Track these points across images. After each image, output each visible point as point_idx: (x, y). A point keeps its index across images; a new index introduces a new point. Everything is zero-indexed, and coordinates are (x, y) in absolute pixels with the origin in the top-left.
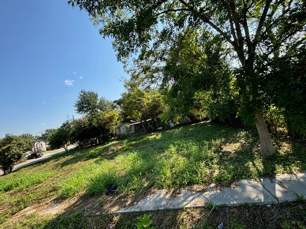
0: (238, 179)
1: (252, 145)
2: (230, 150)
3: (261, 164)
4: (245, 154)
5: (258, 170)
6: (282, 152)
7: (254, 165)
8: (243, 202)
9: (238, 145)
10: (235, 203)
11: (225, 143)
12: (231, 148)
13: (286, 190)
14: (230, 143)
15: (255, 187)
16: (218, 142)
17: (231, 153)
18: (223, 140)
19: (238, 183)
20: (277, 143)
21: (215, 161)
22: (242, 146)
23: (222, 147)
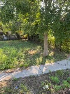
0: (31, 66)
1: (41, 52)
2: (31, 53)
3: (42, 59)
4: (37, 55)
5: (40, 62)
6: (50, 55)
7: (39, 59)
8: (29, 75)
9: (36, 51)
10: (26, 76)
11: (30, 50)
12: (32, 52)
13: (47, 69)
14: (33, 50)
15: (36, 68)
16: (27, 49)
17: (31, 54)
18: (30, 48)
19: (30, 67)
20: (50, 52)
21: (23, 57)
22: (37, 52)
23: (29, 51)
